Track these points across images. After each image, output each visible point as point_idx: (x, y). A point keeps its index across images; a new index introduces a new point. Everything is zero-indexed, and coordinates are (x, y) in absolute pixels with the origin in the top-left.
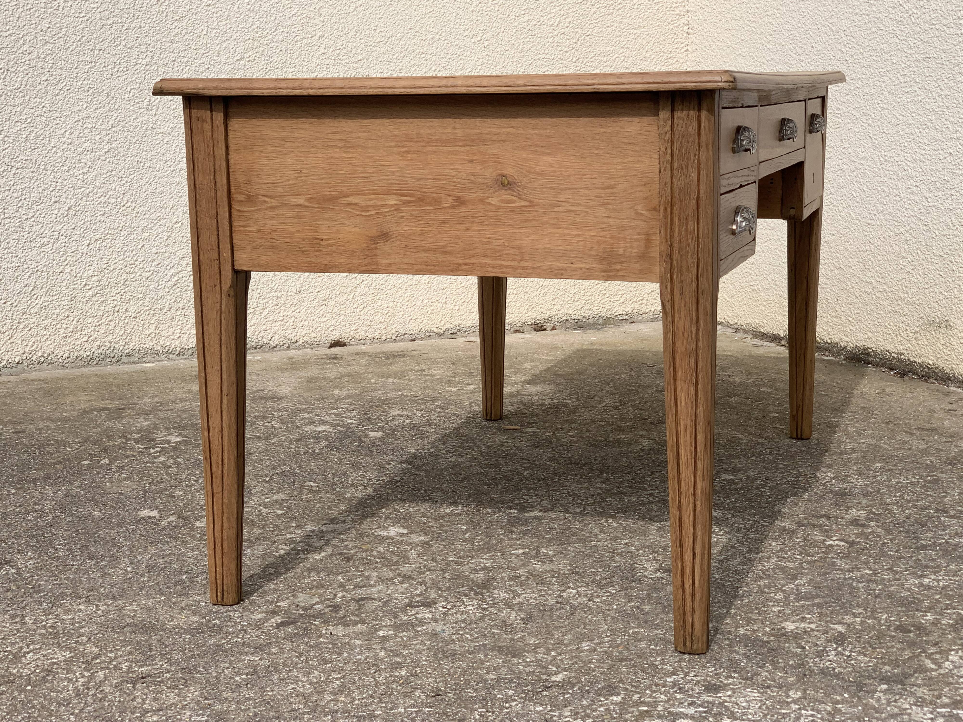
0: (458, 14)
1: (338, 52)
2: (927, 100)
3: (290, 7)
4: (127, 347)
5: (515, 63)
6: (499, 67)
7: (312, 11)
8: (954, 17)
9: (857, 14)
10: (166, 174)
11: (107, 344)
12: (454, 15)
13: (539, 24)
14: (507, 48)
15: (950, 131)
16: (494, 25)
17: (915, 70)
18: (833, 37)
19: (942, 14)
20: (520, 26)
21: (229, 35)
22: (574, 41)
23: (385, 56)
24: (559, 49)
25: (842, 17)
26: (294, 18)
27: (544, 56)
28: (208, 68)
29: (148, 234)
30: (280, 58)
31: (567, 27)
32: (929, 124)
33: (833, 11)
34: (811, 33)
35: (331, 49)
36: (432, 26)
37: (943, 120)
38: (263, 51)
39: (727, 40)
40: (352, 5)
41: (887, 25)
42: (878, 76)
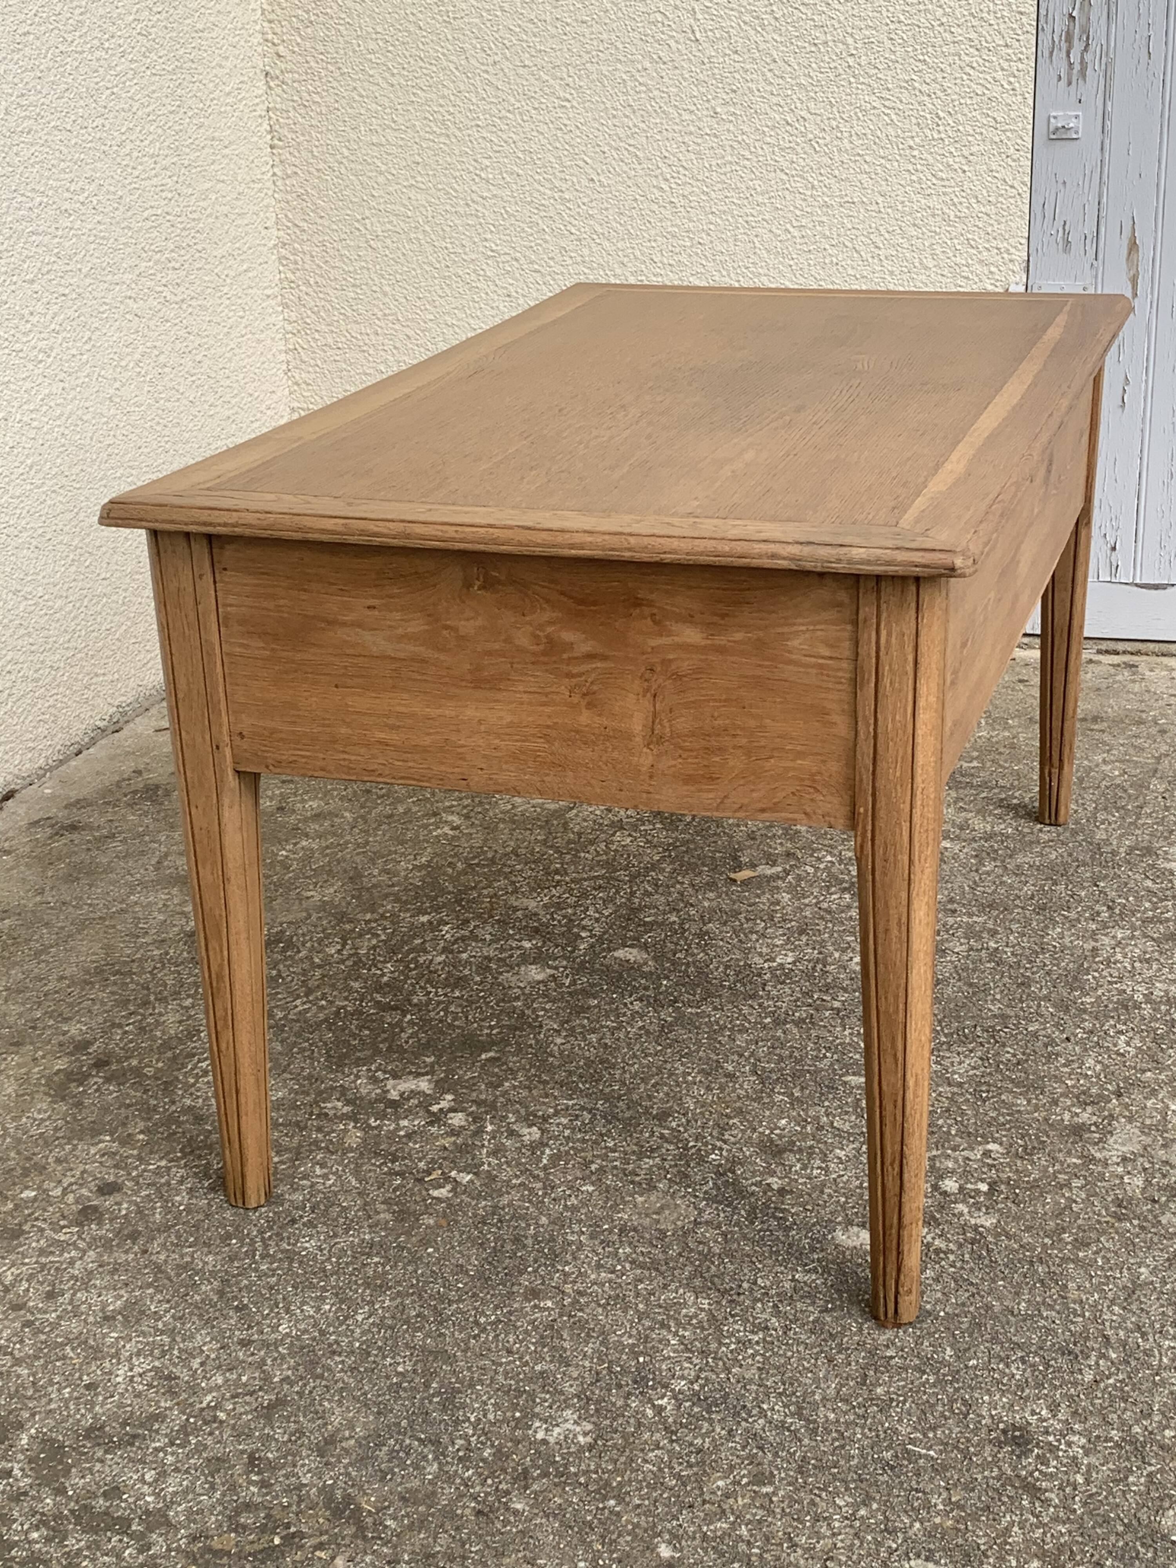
2: (849, 262)
8: (901, 146)
17: (824, 219)
18: (638, 167)
19: (877, 141)
25: (658, 137)
33: (635, 126)
34: (586, 158)
39: (375, 160)
41: (760, 152)
42: (744, 227)
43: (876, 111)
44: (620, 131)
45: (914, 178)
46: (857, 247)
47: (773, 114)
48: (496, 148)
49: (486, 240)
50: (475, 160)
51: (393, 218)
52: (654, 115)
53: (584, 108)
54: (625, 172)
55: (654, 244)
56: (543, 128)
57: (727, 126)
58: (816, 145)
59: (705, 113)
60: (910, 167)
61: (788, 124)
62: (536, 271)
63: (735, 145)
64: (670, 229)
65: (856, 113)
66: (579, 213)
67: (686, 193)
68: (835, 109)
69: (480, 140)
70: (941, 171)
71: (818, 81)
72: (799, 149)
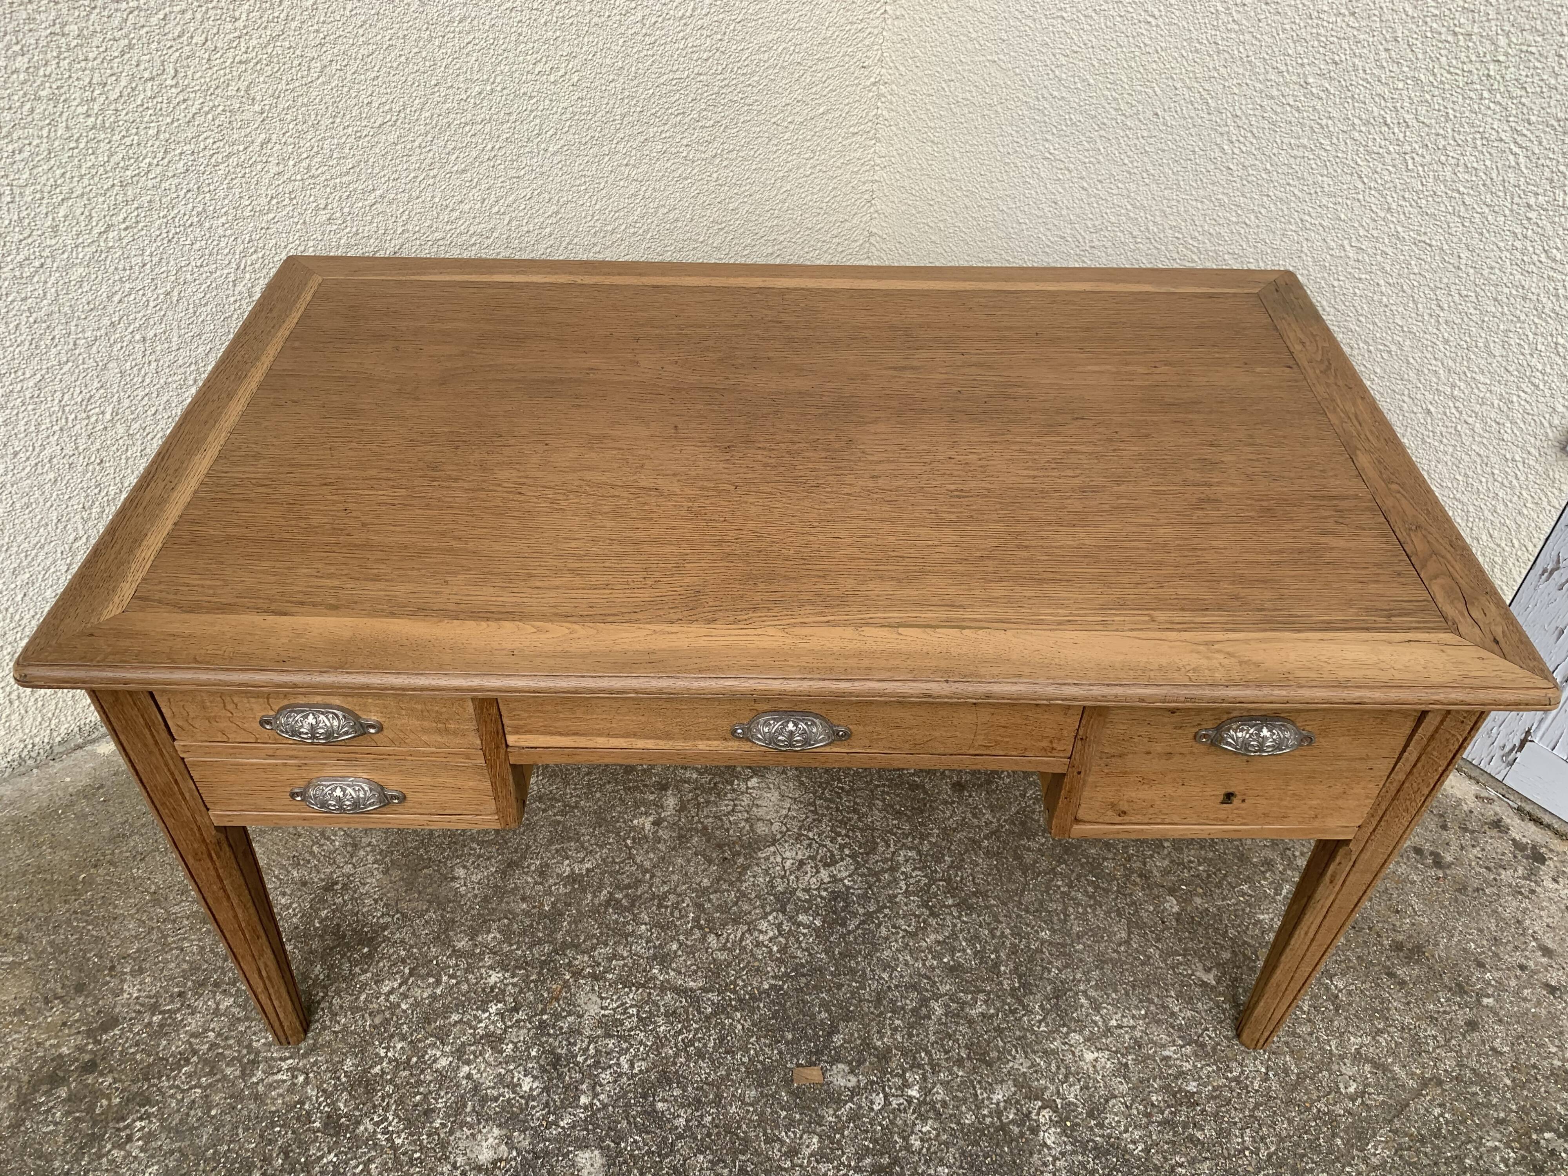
0: (520, 34)
1: (304, 164)
2: (1401, 309)
3: (185, 101)
4: (55, 734)
5: (626, 101)
6: (599, 114)
7: (232, 97)
8: (1516, 200)
9: (1272, 98)
10: (23, 474)
11: (17, 744)
12: (513, 38)
13: (660, 19)
14: (611, 77)
15: (1439, 378)
16: (586, 39)
17: (1389, 250)
18: (1206, 116)
19: (1488, 182)
20: (630, 32)
21: (65, 189)
22: (719, 37)
23: (398, 147)
24: (695, 56)
25: (1236, 91)
26: (199, 120)
27: (671, 76)
28: (42, 265)
29: (28, 575)
30: (190, 206)
31: (706, 15)
32: (1394, 348)
33: (1215, 69)
34: (1157, 89)
35: (291, 163)
36: (476, 68)
37: (1429, 356)
38: (150, 202)
40: (313, 64)
41: (1342, 147)
42: (1296, 223)
43: (1501, 145)
44: (1198, 69)
45: (1518, 244)
46: (1416, 296)
47: (1371, 106)
48: (1075, 48)
49: (1047, 140)
50: (1054, 55)
51: (973, 89)
52: (1239, 63)
53: (1169, 31)
54: (1192, 118)
55: (1199, 205)
56: (1123, 40)
57: (1315, 102)
58: (1410, 162)
59: (1294, 78)
60: (1518, 230)
61: (1386, 124)
62: (1083, 188)
63: (1316, 127)
64: (1220, 196)
65: (1474, 139)
66: (1136, 145)
67: (1247, 164)
68: (1449, 125)
69: (1062, 34)
70: (1558, 249)
71: (1442, 82)
72: (1388, 160)
